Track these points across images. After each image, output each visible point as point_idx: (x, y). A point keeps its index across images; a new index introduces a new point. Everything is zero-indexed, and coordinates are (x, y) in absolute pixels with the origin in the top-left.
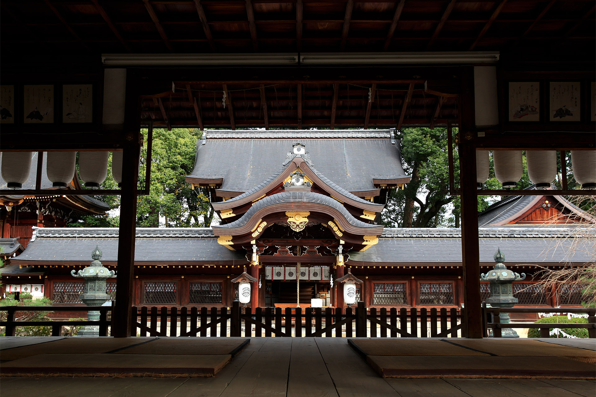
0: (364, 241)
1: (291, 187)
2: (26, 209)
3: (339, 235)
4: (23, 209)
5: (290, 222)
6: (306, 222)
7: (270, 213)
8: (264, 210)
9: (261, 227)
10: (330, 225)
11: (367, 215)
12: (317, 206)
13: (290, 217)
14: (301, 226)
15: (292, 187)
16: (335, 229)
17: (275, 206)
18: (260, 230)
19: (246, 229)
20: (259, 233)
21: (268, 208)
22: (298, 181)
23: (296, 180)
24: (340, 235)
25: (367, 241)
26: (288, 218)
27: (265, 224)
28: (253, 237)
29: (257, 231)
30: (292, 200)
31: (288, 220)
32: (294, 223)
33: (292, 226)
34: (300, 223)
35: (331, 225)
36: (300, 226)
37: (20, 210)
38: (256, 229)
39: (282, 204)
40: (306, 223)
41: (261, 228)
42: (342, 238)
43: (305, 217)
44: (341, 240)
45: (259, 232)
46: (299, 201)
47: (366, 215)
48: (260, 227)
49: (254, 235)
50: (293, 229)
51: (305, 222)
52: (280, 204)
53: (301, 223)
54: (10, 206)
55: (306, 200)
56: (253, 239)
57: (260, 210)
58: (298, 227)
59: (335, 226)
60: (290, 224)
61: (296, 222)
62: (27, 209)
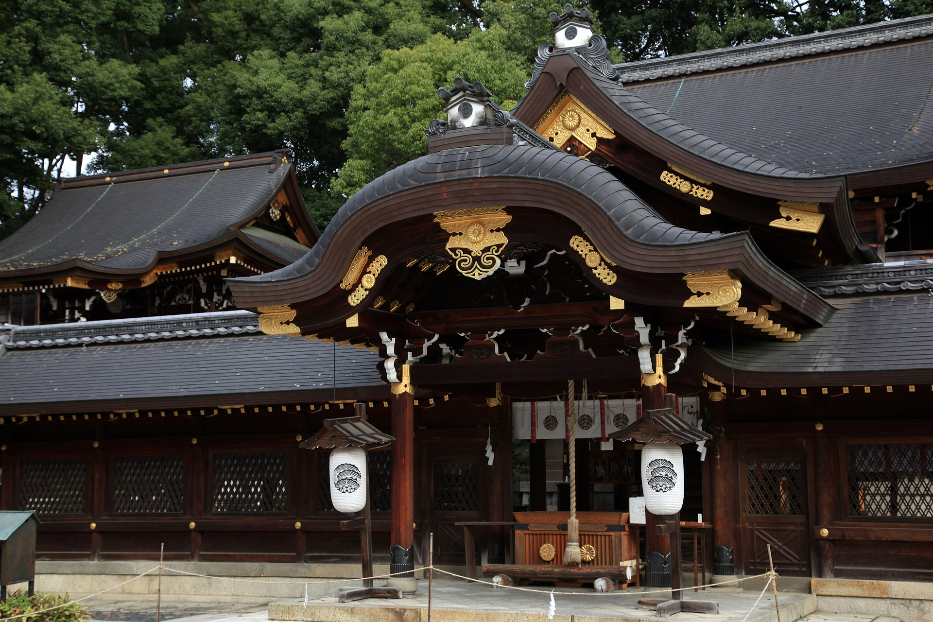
0: (688, 294)
1: (447, 136)
2: (185, 299)
3: (604, 281)
4: (179, 300)
5: (454, 250)
6: (502, 245)
7: (382, 225)
8: (364, 216)
9: (372, 273)
10: (575, 248)
11: (794, 219)
12: (517, 186)
13: (454, 234)
14: (488, 259)
15: (451, 134)
16: (592, 260)
17: (392, 202)
18: (369, 281)
19: (319, 282)
20: (368, 292)
21: (373, 210)
22: (466, 112)
23: (459, 110)
24: (608, 278)
25: (699, 294)
26: (445, 236)
27: (382, 261)
28: (352, 304)
29: (362, 287)
30: (441, 178)
31: (448, 246)
32: (467, 251)
33: (459, 264)
34: (483, 251)
35: (579, 249)
36: (485, 262)
37: (175, 301)
38: (359, 281)
39: (412, 191)
40: (501, 250)
41: (371, 275)
42: (616, 290)
43: (498, 230)
44: (612, 298)
45: (366, 290)
46: (461, 175)
47: (788, 218)
48: (370, 272)
49: (355, 299)
50: (464, 273)
51: (499, 246)
52: (405, 193)
53: (487, 249)
54: (110, 290)
55: (483, 172)
56: (350, 311)
57: (352, 219)
58: (476, 264)
59: (590, 251)
60: (454, 257)
61: (470, 247)
62: (187, 298)
